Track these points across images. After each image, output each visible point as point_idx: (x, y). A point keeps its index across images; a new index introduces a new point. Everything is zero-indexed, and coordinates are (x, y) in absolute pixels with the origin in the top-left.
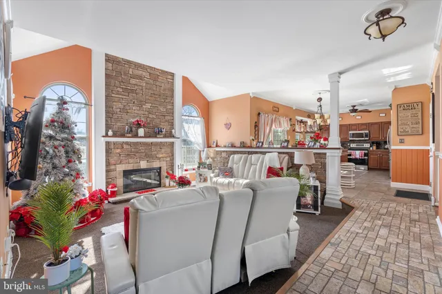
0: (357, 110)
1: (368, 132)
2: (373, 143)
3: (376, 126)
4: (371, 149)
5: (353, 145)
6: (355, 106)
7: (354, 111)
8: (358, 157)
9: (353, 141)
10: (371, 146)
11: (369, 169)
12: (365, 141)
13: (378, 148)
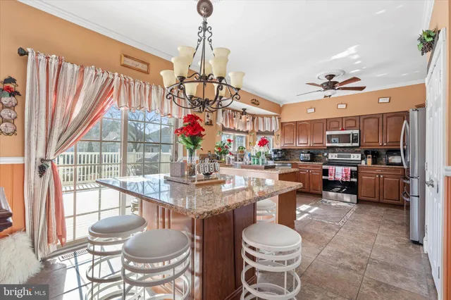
0: (336, 83)
1: (357, 132)
2: (366, 153)
3: (372, 122)
4: (363, 162)
5: (333, 156)
6: (331, 76)
7: (331, 84)
8: (339, 177)
9: (333, 149)
10: (362, 159)
11: (359, 201)
12: (353, 150)
13: (374, 162)
